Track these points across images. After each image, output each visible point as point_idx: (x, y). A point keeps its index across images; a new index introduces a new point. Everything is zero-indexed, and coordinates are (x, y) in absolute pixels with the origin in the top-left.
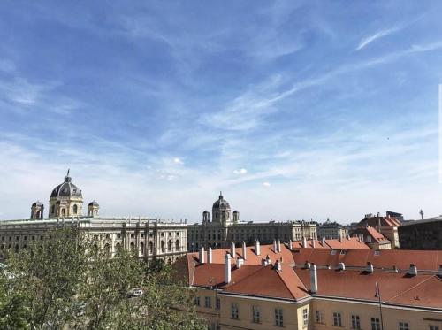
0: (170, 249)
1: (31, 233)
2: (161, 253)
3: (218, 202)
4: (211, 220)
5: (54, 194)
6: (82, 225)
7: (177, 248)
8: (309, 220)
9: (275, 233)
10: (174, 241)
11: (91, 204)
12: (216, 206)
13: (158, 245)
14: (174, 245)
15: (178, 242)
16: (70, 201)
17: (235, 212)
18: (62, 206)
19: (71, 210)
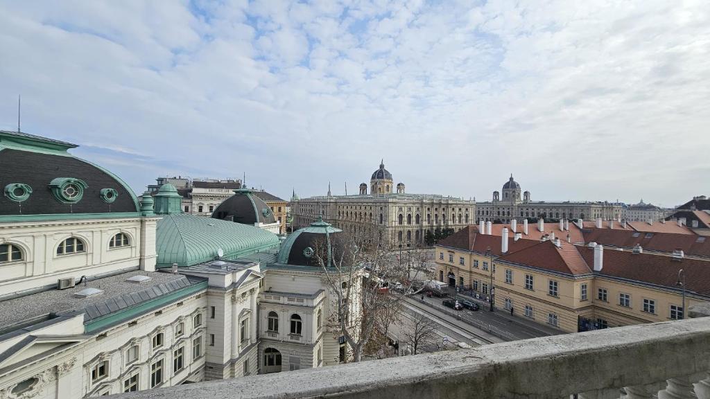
0: (460, 222)
1: (369, 204)
2: (452, 224)
3: (508, 183)
4: (501, 199)
5: (373, 178)
6: (390, 200)
7: (467, 221)
8: (614, 201)
9: (570, 212)
10: (464, 215)
11: (399, 185)
12: (506, 186)
13: (450, 217)
14: (464, 218)
15: (467, 216)
16: (384, 182)
17: (526, 193)
18: (379, 186)
19: (385, 188)
